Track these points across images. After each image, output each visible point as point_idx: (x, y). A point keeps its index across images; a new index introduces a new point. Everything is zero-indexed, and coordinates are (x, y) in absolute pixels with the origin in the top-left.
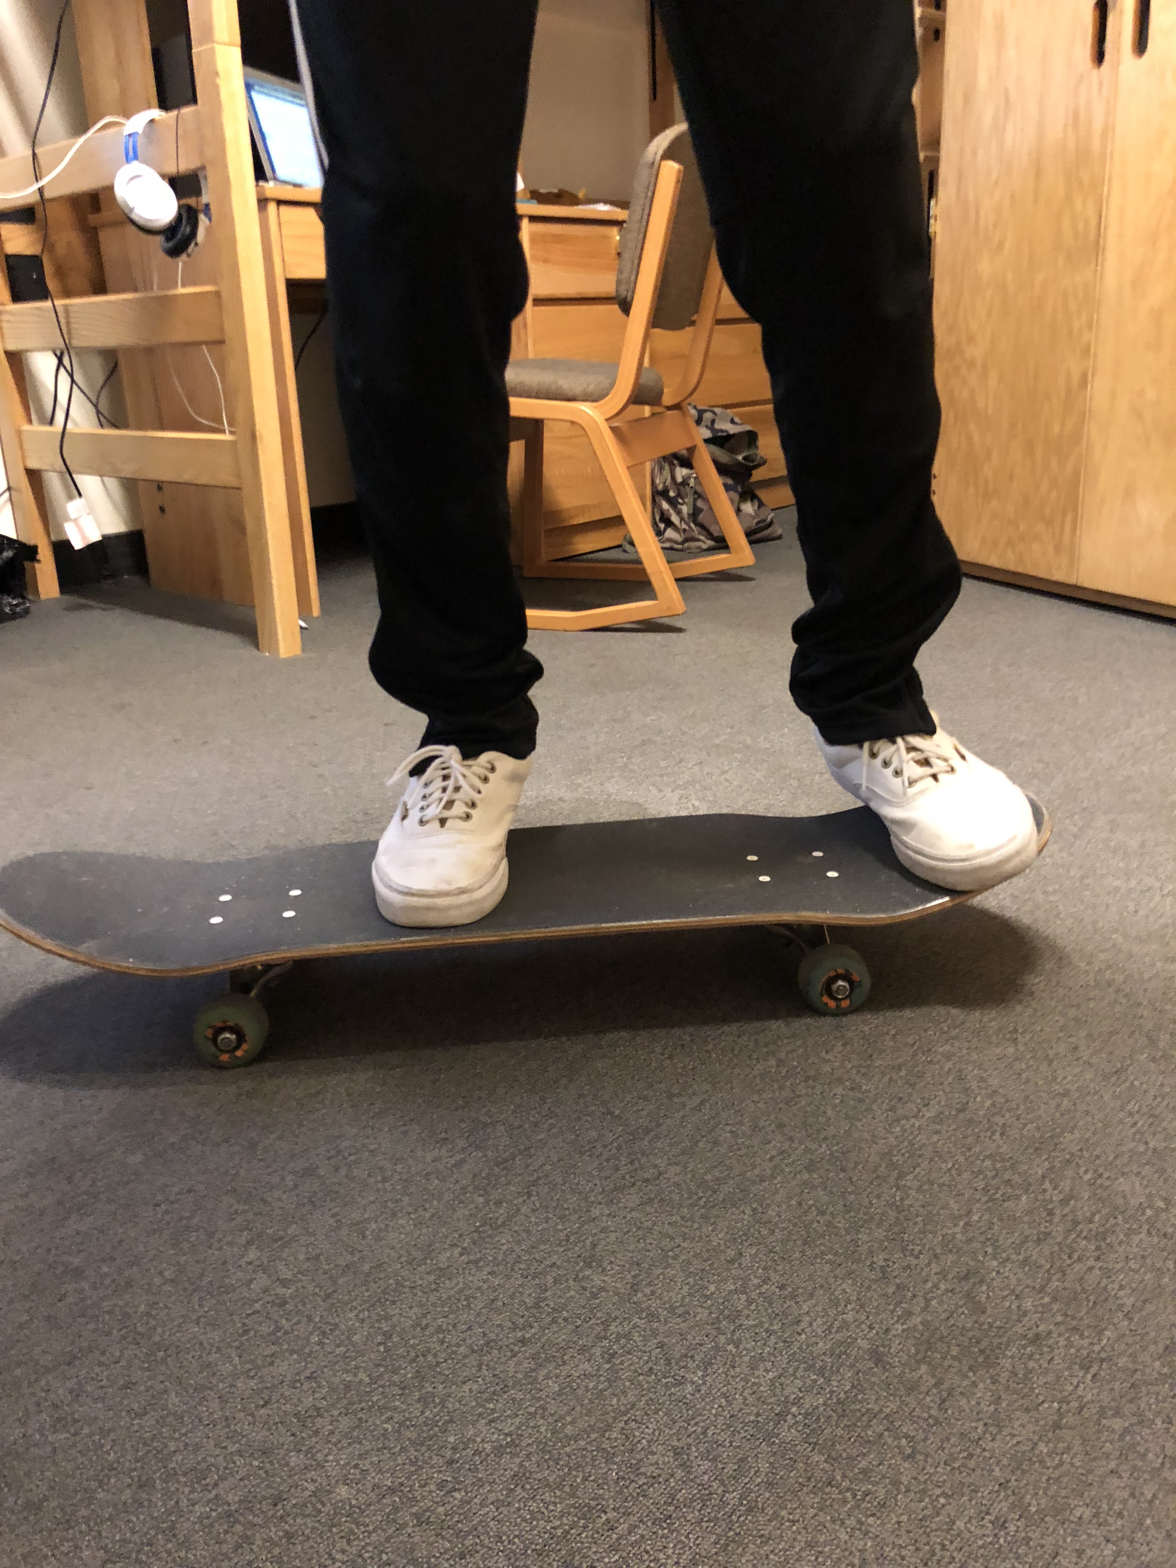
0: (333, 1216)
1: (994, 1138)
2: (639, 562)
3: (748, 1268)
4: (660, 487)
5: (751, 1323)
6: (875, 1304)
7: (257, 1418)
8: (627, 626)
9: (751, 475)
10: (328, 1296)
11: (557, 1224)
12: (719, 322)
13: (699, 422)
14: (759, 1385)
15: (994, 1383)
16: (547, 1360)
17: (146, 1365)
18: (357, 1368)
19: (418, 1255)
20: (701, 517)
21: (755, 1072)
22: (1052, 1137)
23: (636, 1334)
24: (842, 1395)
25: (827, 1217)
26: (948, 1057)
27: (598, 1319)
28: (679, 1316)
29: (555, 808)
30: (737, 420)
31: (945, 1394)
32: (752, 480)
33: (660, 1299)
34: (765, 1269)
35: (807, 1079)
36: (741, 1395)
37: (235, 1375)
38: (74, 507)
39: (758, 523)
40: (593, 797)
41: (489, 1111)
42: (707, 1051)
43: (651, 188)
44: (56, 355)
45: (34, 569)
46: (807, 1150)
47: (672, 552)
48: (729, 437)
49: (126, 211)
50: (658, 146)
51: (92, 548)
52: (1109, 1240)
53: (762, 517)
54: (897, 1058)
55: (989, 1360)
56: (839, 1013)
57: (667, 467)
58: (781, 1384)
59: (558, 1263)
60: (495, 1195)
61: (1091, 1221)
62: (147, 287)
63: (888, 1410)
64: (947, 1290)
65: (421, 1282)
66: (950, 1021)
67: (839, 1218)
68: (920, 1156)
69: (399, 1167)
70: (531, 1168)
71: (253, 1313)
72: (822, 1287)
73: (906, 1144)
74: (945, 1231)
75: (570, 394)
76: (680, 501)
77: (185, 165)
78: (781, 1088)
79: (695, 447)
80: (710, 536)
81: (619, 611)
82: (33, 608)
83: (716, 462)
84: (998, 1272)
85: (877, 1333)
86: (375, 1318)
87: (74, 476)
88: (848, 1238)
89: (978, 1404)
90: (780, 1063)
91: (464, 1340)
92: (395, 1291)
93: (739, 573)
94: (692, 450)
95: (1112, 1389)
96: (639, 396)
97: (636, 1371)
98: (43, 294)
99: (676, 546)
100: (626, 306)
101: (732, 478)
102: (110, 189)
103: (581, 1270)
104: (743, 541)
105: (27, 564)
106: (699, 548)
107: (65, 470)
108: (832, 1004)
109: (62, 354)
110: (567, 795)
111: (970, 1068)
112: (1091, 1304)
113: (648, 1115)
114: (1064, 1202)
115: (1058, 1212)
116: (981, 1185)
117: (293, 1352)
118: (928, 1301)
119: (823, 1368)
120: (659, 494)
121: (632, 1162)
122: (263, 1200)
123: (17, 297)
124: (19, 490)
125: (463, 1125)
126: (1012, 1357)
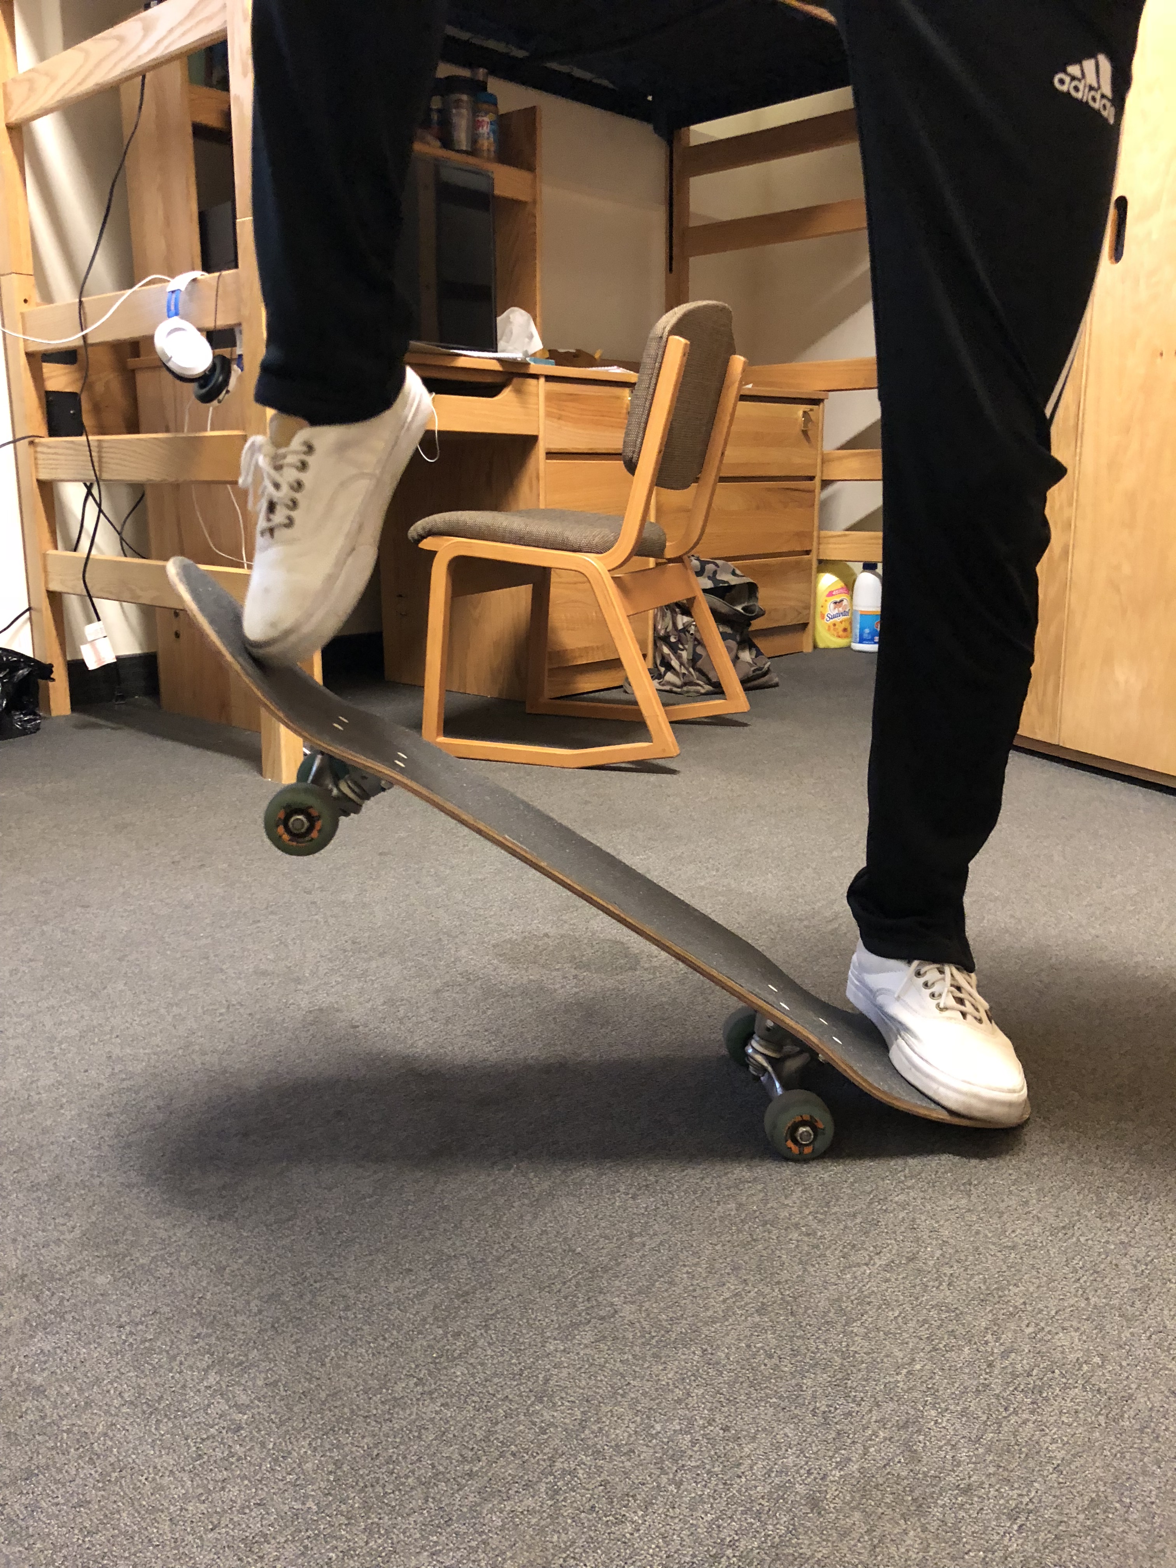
0: (294, 1343)
1: (941, 1288)
2: (635, 703)
3: (694, 1408)
4: (662, 633)
5: (693, 1464)
6: (815, 1449)
7: (206, 1543)
8: (623, 765)
9: (749, 625)
10: (282, 1423)
11: (512, 1358)
12: (723, 479)
13: (699, 573)
14: (697, 1526)
15: (923, 1531)
16: (492, 1495)
17: (100, 1485)
18: (306, 1496)
19: (374, 1383)
20: (699, 664)
21: (716, 1215)
22: (997, 1289)
23: (581, 1471)
24: (777, 1540)
25: (775, 1360)
26: (903, 1206)
27: (545, 1454)
28: (625, 1454)
29: (540, 943)
30: (738, 572)
31: (876, 1541)
32: (751, 629)
33: (607, 1437)
34: (711, 1410)
35: (765, 1223)
36: (679, 1536)
37: (186, 1498)
38: (91, 630)
39: (754, 671)
40: (577, 934)
41: (454, 1244)
42: (670, 1193)
43: (659, 360)
44: (85, 485)
45: (48, 687)
46: (760, 1293)
47: (669, 697)
48: (731, 588)
49: (164, 360)
50: (668, 322)
51: (106, 669)
52: (1044, 1395)
53: (759, 665)
54: (853, 1206)
55: (921, 1507)
56: (801, 1159)
57: (669, 613)
58: (719, 1527)
59: (510, 1397)
60: (454, 1327)
61: (1029, 1375)
62: (179, 429)
63: (819, 1555)
64: (885, 1439)
65: (375, 1412)
66: (907, 1171)
67: (786, 1362)
68: (869, 1303)
69: (362, 1297)
70: (490, 1302)
71: (208, 1438)
72: (764, 1430)
73: (856, 1291)
74: (888, 1379)
75: (576, 546)
76: (681, 646)
77: (223, 322)
78: (739, 1231)
79: (694, 598)
80: (709, 682)
81: (615, 751)
82: (44, 724)
83: (714, 612)
84: (936, 1422)
85: (815, 1479)
86: (327, 1446)
87: (94, 600)
88: (793, 1382)
89: (908, 1551)
90: (740, 1206)
91: (413, 1472)
92: (349, 1419)
93: (736, 718)
94: (691, 600)
95: (1037, 1540)
96: (642, 548)
97: (579, 1509)
98: (78, 430)
99: (675, 689)
100: (631, 466)
101: (732, 628)
102: (150, 339)
103: (532, 1404)
104: (739, 688)
105: (41, 682)
106: (698, 692)
107: (85, 593)
108: (795, 1149)
109: (92, 484)
110: (552, 931)
111: (923, 1218)
112: (1023, 1456)
113: (608, 1254)
114: (1005, 1355)
115: (998, 1364)
116: (925, 1334)
117: (245, 1477)
118: (866, 1449)
119: (759, 1512)
120: (661, 639)
121: (589, 1300)
122: (227, 1325)
123: (53, 431)
124: (40, 611)
125: (427, 1257)
126: (944, 1505)
